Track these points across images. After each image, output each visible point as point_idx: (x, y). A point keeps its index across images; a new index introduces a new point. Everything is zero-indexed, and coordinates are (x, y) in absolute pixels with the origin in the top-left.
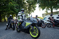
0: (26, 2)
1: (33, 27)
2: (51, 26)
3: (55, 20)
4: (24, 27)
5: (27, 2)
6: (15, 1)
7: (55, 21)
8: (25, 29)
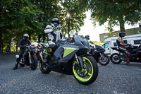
0: (60, 5)
1: (82, 57)
2: (121, 61)
3: (130, 45)
4: (59, 58)
5: (64, 5)
6: (35, 4)
7: (130, 48)
8: (62, 64)
